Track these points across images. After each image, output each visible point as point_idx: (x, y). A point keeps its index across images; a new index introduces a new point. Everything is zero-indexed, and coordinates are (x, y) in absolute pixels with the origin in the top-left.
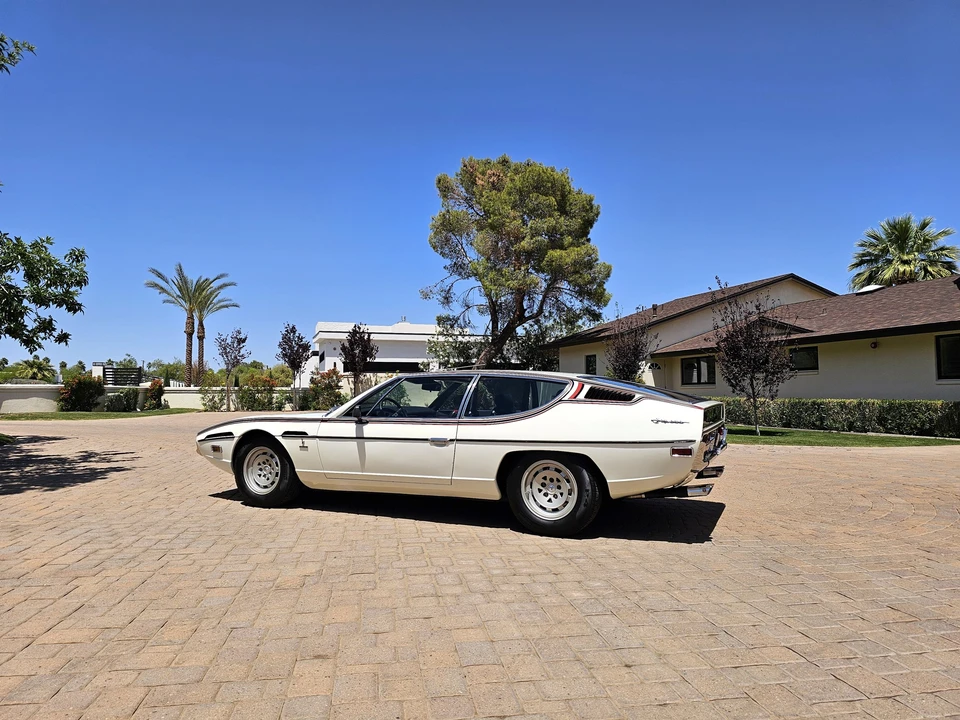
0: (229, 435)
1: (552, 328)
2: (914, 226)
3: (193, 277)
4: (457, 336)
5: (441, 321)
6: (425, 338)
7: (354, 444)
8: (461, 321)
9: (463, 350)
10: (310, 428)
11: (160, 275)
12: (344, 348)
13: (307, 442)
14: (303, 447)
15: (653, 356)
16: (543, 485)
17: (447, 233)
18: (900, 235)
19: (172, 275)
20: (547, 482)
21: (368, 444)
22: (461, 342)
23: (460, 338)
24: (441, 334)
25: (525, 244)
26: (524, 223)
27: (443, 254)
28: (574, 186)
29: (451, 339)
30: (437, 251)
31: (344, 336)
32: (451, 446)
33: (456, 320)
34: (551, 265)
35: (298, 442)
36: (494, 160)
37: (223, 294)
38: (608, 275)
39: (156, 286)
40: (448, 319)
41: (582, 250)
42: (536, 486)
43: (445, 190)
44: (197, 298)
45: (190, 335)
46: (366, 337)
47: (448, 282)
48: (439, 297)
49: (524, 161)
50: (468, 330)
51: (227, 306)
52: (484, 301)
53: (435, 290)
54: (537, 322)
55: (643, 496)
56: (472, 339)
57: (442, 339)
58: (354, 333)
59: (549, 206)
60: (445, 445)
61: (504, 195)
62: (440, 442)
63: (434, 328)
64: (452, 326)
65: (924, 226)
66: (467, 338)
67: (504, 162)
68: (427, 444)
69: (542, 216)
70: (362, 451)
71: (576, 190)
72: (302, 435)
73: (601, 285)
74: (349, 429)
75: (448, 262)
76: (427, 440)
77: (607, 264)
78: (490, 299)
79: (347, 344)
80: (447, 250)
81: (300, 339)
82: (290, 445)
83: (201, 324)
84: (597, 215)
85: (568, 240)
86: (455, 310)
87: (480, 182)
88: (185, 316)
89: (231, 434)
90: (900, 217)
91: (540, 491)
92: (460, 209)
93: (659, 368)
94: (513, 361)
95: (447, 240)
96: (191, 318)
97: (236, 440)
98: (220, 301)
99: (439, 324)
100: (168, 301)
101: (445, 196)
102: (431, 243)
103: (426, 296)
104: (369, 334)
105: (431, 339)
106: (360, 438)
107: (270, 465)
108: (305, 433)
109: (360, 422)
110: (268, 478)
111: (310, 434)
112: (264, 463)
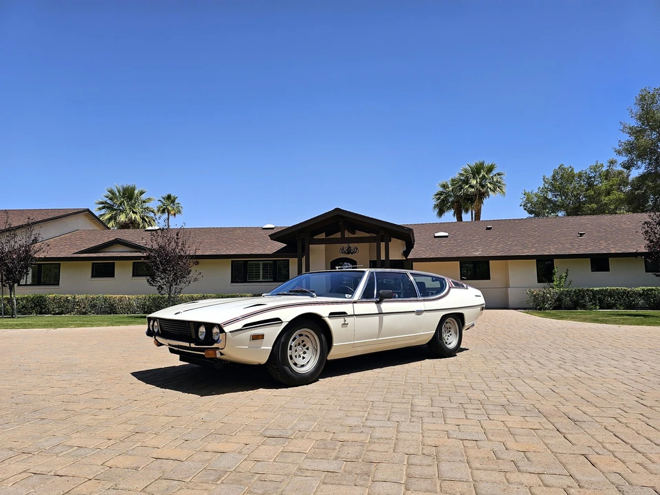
0: (277, 320)
2: (136, 192)
7: (377, 318)
10: (347, 309)
13: (347, 320)
14: (345, 324)
18: (129, 194)
21: (385, 318)
35: (342, 320)
62: (419, 312)
65: (142, 193)
68: (414, 314)
70: (381, 322)
72: (343, 314)
74: (371, 307)
82: (334, 324)
90: (129, 184)
97: (284, 325)
106: (381, 313)
107: (304, 346)
108: (345, 313)
109: (377, 303)
110: (304, 358)
111: (349, 314)
112: (299, 344)
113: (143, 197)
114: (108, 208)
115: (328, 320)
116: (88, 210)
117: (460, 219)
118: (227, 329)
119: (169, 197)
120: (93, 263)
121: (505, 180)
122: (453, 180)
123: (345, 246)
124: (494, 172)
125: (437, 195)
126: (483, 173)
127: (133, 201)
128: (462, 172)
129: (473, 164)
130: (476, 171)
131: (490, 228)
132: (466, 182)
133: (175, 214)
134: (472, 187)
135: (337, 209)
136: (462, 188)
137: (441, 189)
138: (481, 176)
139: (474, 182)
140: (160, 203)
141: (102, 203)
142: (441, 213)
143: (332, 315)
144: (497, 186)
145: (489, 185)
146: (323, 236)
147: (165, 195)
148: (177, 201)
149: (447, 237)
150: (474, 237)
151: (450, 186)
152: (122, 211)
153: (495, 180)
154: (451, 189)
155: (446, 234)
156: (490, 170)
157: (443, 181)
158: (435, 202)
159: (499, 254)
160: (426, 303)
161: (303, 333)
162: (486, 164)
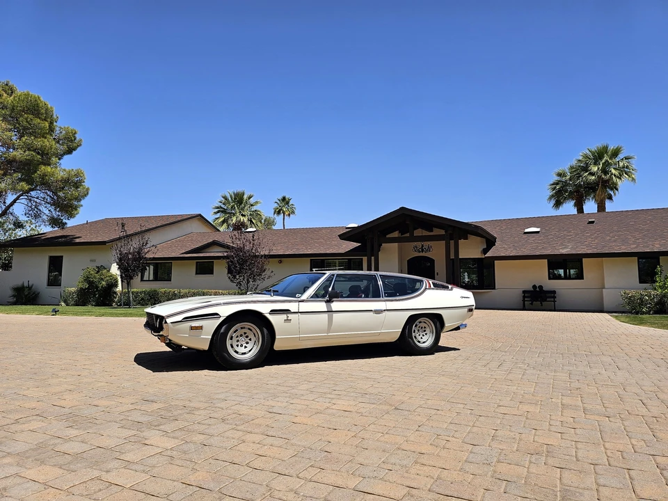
0: (214, 315)
2: (245, 197)
7: (326, 316)
10: (293, 307)
13: (291, 316)
14: (288, 320)
18: (239, 199)
21: (335, 315)
32: (384, 313)
34: (43, 178)
35: (284, 317)
42: (416, 331)
59: (43, 129)
60: (379, 313)
62: (378, 312)
65: (250, 198)
68: (372, 313)
70: (330, 320)
72: (287, 311)
74: (321, 306)
76: (372, 311)
82: (275, 320)
89: (217, 314)
90: (240, 190)
97: (222, 319)
106: (330, 311)
107: (247, 337)
108: (289, 310)
109: (327, 302)
110: (246, 347)
111: (292, 311)
112: (241, 336)
113: (252, 201)
114: (222, 212)
115: (270, 317)
116: (200, 215)
117: (580, 210)
118: (169, 320)
119: (284, 199)
120: (197, 262)
121: (634, 164)
122: (572, 167)
123: (419, 244)
124: (621, 156)
125: (553, 184)
126: (606, 158)
127: (243, 205)
128: (581, 158)
129: (594, 148)
130: (598, 156)
131: (593, 222)
132: (585, 169)
133: (289, 215)
134: (592, 174)
135: (402, 209)
136: (581, 176)
137: (558, 178)
138: (603, 161)
139: (595, 169)
140: (276, 205)
141: (218, 208)
142: (558, 204)
143: (273, 312)
144: (624, 171)
145: (613, 171)
146: (396, 234)
147: (280, 197)
148: (291, 203)
149: (538, 232)
150: (570, 232)
151: (569, 174)
152: (234, 215)
153: (621, 164)
154: (568, 177)
155: (538, 230)
156: (615, 153)
157: (560, 169)
158: (550, 193)
159: (589, 252)
160: (388, 303)
161: (246, 326)
162: (611, 148)
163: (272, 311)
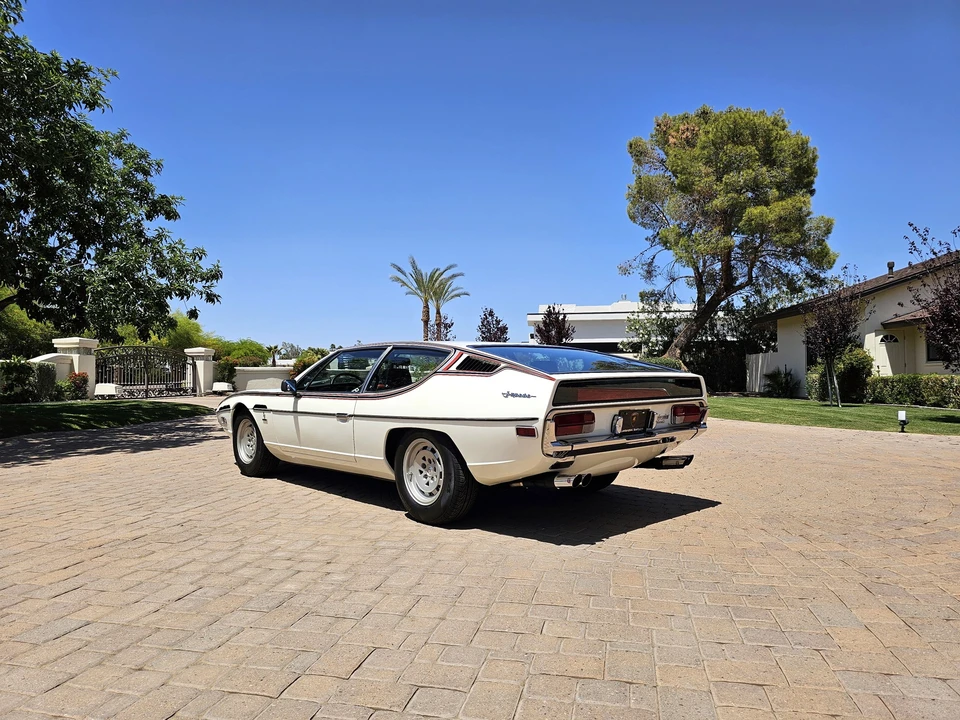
0: (229, 408)
1: (777, 297)
3: (426, 271)
4: (661, 312)
5: (643, 296)
6: (624, 317)
8: (666, 297)
9: (667, 327)
11: (399, 270)
12: (539, 330)
13: (267, 415)
14: (266, 420)
15: (885, 326)
16: (424, 466)
17: (645, 202)
19: (409, 270)
20: (427, 463)
21: (301, 418)
22: (665, 319)
23: (664, 315)
24: (643, 311)
25: (718, 202)
26: (719, 179)
27: (643, 225)
28: (791, 130)
29: (654, 316)
30: (634, 221)
31: (540, 318)
32: (351, 421)
33: (661, 295)
34: (751, 225)
35: (262, 415)
36: (692, 113)
37: (456, 283)
38: (828, 231)
39: (398, 279)
40: (653, 294)
41: (788, 203)
42: (417, 467)
43: (638, 153)
44: (432, 288)
45: (426, 322)
46: (561, 317)
47: (648, 255)
48: (642, 271)
49: (725, 110)
50: (675, 306)
51: (458, 295)
52: (691, 272)
53: (634, 264)
54: (758, 292)
55: (521, 484)
56: (678, 315)
57: (642, 316)
58: (549, 314)
59: (750, 156)
60: (345, 421)
61: (697, 151)
62: (342, 417)
63: (637, 305)
64: (657, 302)
66: (671, 314)
67: (704, 115)
68: (335, 419)
69: (739, 170)
71: (794, 133)
73: (821, 242)
75: (650, 233)
76: (334, 415)
77: (826, 217)
78: (696, 269)
79: (541, 326)
80: (647, 220)
81: (498, 322)
82: (257, 416)
83: (438, 312)
84: (814, 160)
85: (774, 193)
86: (659, 284)
87: (672, 140)
88: (422, 305)
91: (421, 472)
92: (654, 174)
93: (896, 341)
94: (729, 338)
95: (647, 208)
96: (427, 307)
97: (232, 411)
98: (453, 290)
99: (642, 301)
100: (410, 293)
101: (639, 162)
102: (629, 213)
103: (625, 271)
104: (565, 314)
105: (632, 317)
106: (296, 412)
107: (254, 437)
108: (265, 407)
109: (297, 396)
111: (268, 407)
112: (251, 434)
115: (252, 411)
143: (258, 407)
163: (256, 406)
